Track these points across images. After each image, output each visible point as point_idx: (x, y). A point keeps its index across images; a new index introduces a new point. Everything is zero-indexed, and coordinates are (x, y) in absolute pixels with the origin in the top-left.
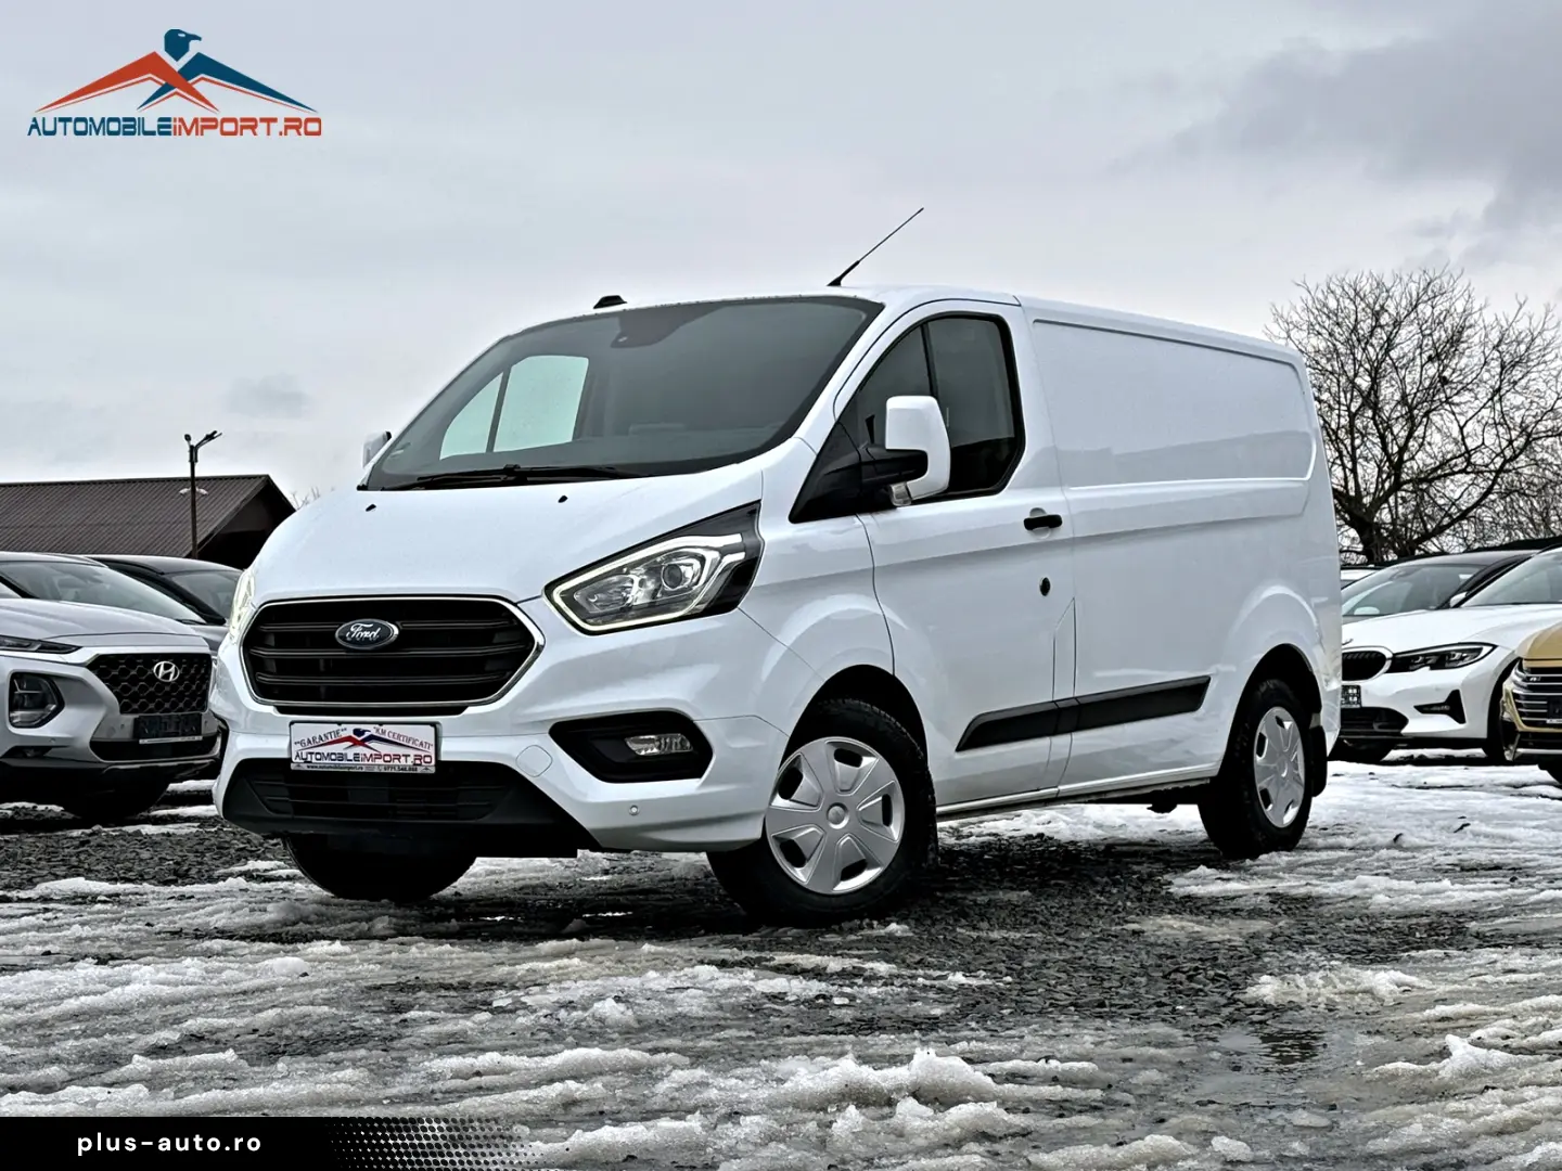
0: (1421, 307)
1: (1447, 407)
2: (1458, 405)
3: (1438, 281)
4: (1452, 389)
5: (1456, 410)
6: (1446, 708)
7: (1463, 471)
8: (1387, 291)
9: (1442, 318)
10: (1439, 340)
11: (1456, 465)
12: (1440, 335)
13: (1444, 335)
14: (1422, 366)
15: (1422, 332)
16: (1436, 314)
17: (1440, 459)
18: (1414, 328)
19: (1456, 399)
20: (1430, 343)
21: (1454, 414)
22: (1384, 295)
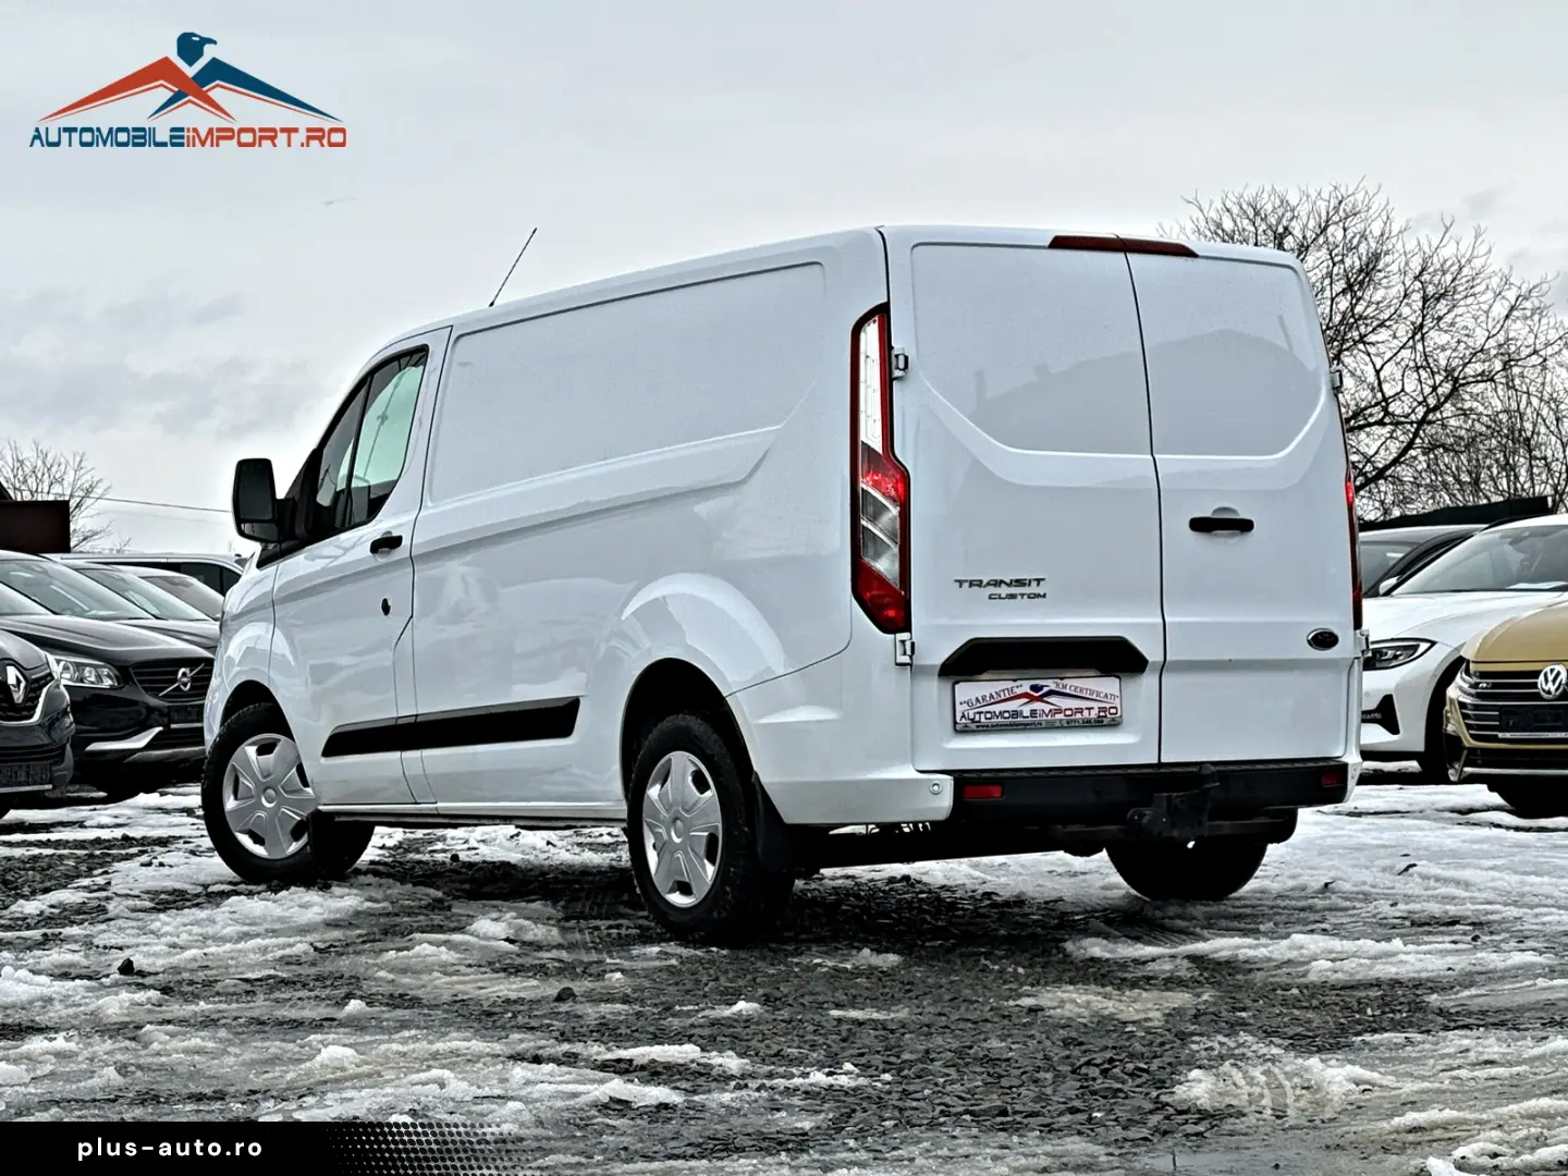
0: (1331, 229)
1: (1361, 346)
2: (1373, 344)
3: (1352, 198)
4: (1367, 325)
5: (1372, 350)
6: (1378, 716)
7: (1381, 423)
8: (1293, 210)
9: (1355, 242)
10: (1352, 268)
11: (1371, 415)
12: (1352, 261)
13: (1357, 264)
14: (1332, 300)
15: (1332, 258)
16: (1349, 237)
17: (1353, 408)
18: (1323, 254)
19: (1372, 338)
20: (1342, 271)
21: (1369, 355)
22: (1289, 215)
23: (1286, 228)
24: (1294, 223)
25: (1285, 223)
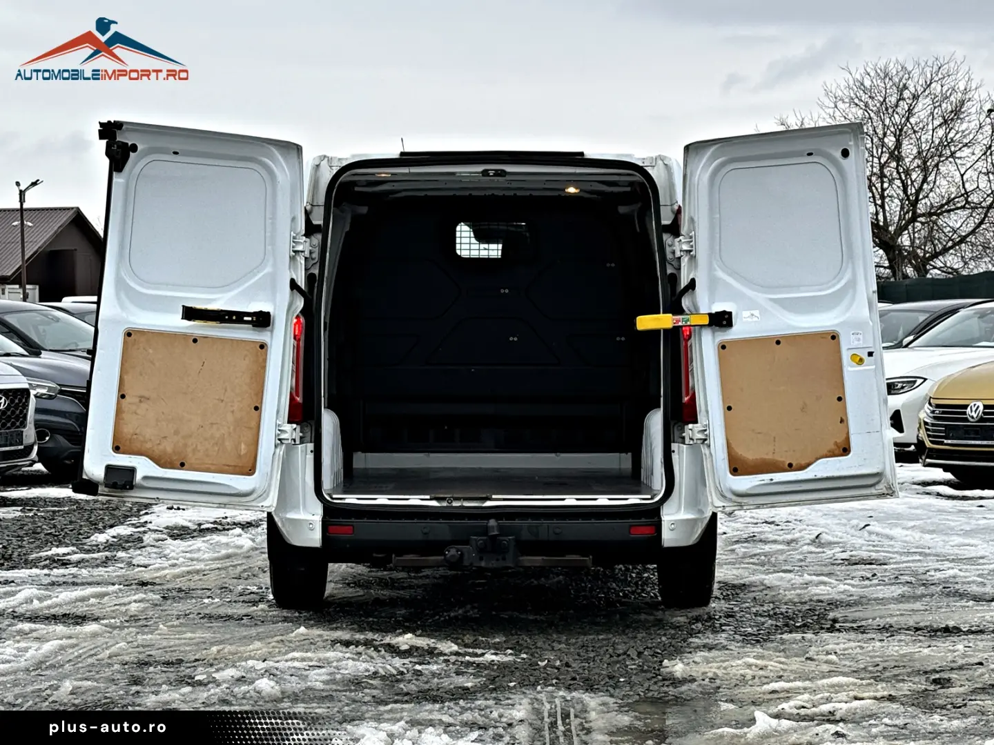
0: (933, 85)
9: (948, 93)
10: (947, 110)
13: (949, 107)
15: (934, 104)
20: (940, 112)
22: (907, 76)
23: (905, 85)
24: (910, 82)
25: (904, 81)
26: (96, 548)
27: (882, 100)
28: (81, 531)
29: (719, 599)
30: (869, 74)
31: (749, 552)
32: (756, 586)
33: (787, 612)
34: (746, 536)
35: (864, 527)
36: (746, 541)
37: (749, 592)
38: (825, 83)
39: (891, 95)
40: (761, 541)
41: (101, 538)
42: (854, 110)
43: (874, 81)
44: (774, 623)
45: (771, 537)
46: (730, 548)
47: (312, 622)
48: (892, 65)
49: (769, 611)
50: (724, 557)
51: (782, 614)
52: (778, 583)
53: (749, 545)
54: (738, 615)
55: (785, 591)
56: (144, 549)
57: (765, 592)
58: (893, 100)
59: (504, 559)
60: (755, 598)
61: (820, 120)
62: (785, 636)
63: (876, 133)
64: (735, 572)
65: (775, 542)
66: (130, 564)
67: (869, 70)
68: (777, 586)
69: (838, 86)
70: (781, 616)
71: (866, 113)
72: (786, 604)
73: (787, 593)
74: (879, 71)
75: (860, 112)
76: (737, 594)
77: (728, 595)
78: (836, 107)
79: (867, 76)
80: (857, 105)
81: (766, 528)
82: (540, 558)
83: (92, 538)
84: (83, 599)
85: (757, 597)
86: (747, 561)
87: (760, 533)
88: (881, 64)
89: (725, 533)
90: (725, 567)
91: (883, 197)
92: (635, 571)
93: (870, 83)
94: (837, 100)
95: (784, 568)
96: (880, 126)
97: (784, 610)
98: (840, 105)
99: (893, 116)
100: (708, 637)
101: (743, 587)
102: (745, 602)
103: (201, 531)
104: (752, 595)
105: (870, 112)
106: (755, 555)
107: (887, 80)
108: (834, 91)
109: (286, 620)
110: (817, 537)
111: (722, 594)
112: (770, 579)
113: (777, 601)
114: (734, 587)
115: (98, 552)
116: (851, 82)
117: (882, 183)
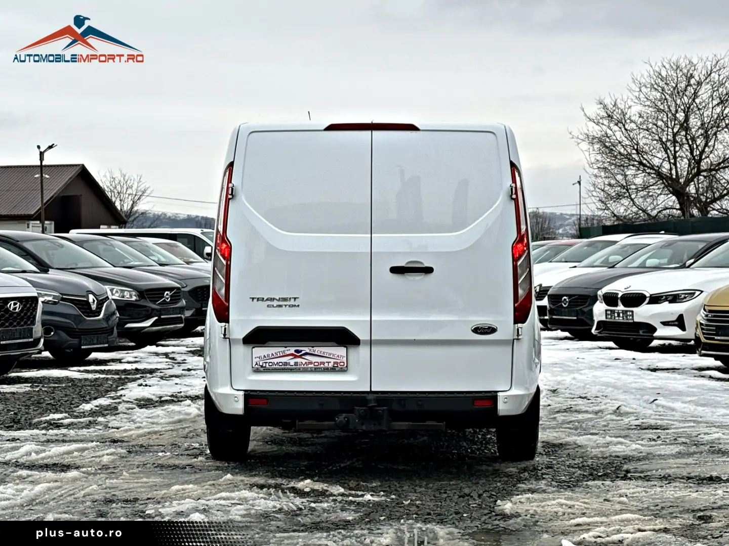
15: (713, 88)
26: (83, 415)
27: (674, 85)
28: (73, 402)
29: (542, 454)
30: (665, 67)
31: (566, 420)
32: (569, 445)
33: (592, 465)
34: (565, 407)
35: (653, 401)
36: (565, 411)
37: (565, 449)
38: (632, 73)
39: (682, 82)
40: (576, 411)
41: (87, 407)
42: (654, 93)
43: (669, 72)
44: (582, 472)
45: (584, 408)
46: (552, 416)
47: (237, 470)
48: (682, 60)
49: (579, 463)
50: (548, 423)
51: (588, 466)
52: (586, 443)
53: (567, 414)
54: (556, 467)
55: (592, 449)
56: (117, 416)
57: (577, 449)
58: (683, 85)
59: (380, 424)
60: (569, 454)
61: (629, 100)
62: (590, 483)
63: (670, 110)
64: (555, 434)
65: (586, 412)
66: (106, 427)
67: (665, 64)
68: (586, 445)
69: (642, 76)
70: (587, 468)
71: (663, 96)
72: (592, 458)
73: (593, 450)
74: (672, 64)
75: (658, 95)
76: (555, 451)
77: (549, 452)
78: (641, 91)
79: (664, 68)
80: (656, 89)
81: (580, 401)
82: (407, 423)
83: (81, 407)
84: (69, 453)
85: (571, 453)
86: (564, 426)
87: (575, 405)
88: (674, 59)
89: (549, 405)
90: (548, 430)
91: (675, 158)
92: (481, 433)
93: (666, 73)
94: (641, 86)
95: (592, 432)
96: (673, 105)
97: (589, 463)
98: (643, 89)
99: (683, 97)
100: (532, 484)
101: (561, 445)
102: (561, 457)
103: (161, 402)
104: (566, 452)
105: (666, 95)
106: (571, 422)
107: (678, 71)
108: (639, 79)
109: (218, 469)
110: (618, 409)
111: (544, 451)
112: (582, 440)
113: (585, 456)
114: (554, 445)
115: (84, 417)
116: (652, 73)
117: (675, 147)
